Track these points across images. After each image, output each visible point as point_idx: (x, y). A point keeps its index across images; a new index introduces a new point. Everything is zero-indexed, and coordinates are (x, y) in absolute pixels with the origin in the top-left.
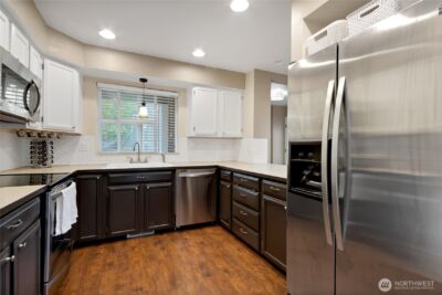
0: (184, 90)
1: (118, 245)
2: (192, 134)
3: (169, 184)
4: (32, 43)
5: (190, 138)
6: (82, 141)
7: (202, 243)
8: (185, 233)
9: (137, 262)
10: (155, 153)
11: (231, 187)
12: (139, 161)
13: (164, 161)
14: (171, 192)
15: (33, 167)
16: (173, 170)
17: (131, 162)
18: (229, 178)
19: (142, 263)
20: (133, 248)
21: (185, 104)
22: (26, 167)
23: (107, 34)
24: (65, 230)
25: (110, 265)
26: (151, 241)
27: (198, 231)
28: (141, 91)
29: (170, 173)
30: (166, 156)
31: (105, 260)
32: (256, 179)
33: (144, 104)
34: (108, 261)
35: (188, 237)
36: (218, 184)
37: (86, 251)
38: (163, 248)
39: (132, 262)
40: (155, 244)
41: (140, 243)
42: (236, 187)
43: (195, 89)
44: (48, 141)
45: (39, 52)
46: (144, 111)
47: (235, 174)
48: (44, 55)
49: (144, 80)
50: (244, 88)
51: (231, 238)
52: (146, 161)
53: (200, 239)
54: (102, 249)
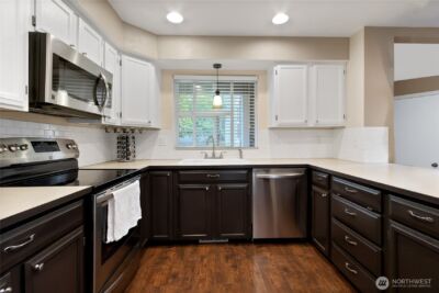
0: (265, 72)
1: (189, 250)
2: (274, 125)
3: (244, 185)
4: (105, 39)
5: (271, 129)
6: (161, 135)
7: (286, 269)
8: (264, 248)
9: (202, 280)
10: (232, 148)
11: (329, 196)
12: (214, 157)
13: (241, 157)
14: (247, 196)
15: (119, 161)
16: (249, 169)
17: (206, 157)
18: (324, 183)
19: (207, 283)
20: (202, 258)
21: (266, 89)
22: (112, 161)
23: (175, 17)
24: (118, 237)
25: (175, 276)
26: (223, 251)
27: (282, 248)
28: (215, 78)
29: (245, 172)
30: (244, 152)
31: (170, 269)
32: (376, 193)
33: (218, 93)
34: (174, 270)
35: (268, 255)
36: (310, 189)
37: (158, 250)
38: (235, 267)
39: (197, 279)
40: (227, 258)
41: (210, 252)
42: (336, 197)
43: (278, 68)
44: (130, 137)
45: (116, 48)
46: (218, 100)
47: (335, 179)
48: (120, 52)
49: (217, 66)
50: (348, 58)
51: (330, 270)
52: (221, 157)
53: (283, 262)
54: (172, 252)
